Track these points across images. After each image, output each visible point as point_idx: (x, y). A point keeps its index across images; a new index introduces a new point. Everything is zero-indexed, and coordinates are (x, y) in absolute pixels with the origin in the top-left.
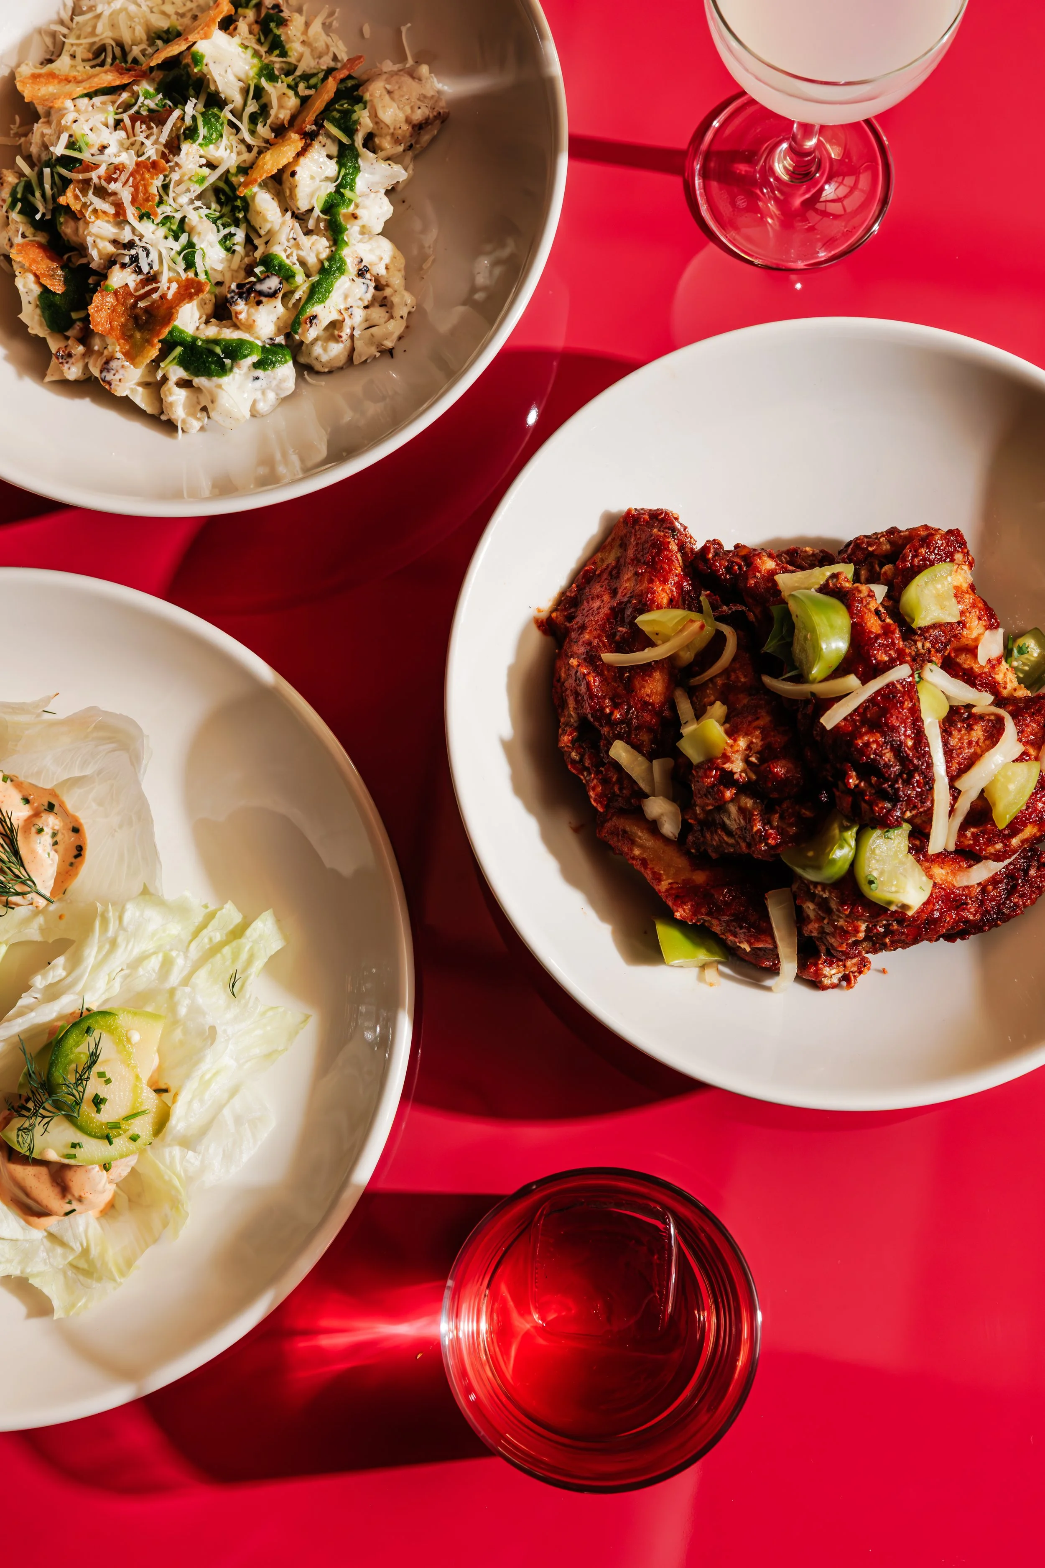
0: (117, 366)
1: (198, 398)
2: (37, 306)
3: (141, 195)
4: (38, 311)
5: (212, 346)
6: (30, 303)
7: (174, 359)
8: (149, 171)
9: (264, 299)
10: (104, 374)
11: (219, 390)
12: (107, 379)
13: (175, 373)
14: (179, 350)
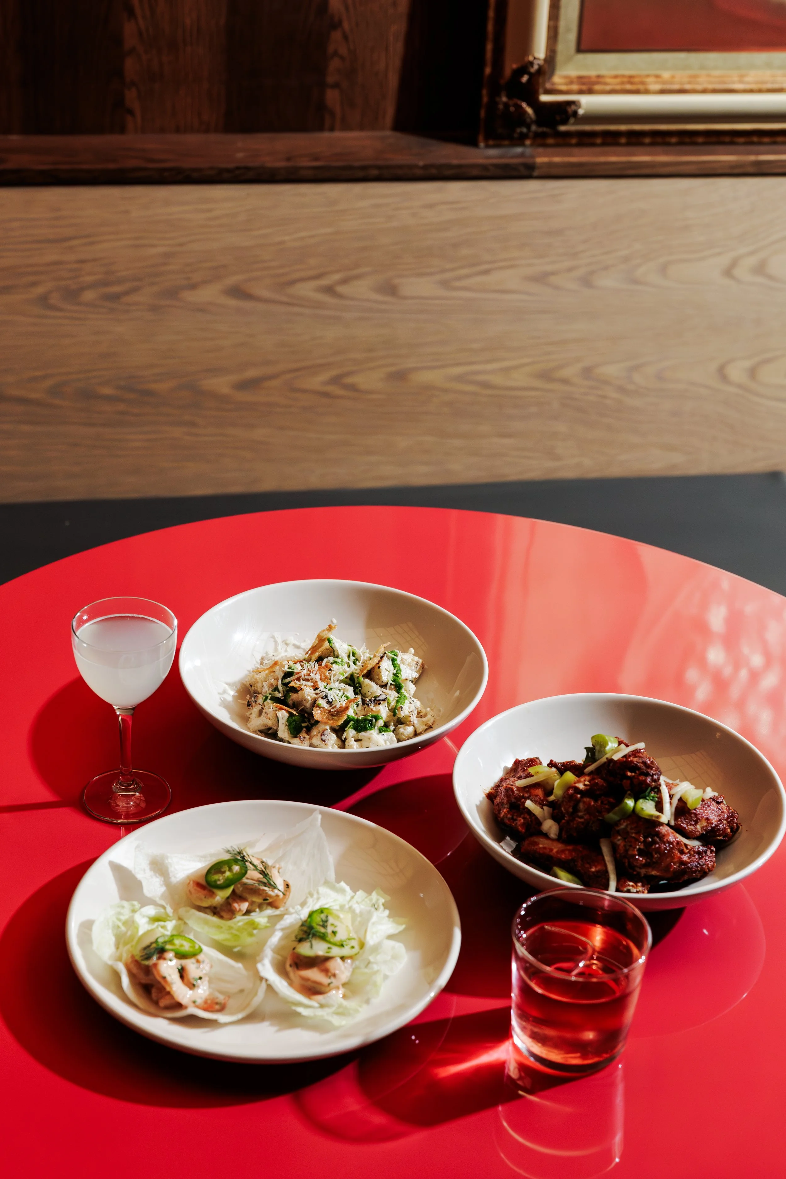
0: (327, 733)
1: (361, 743)
2: (286, 725)
3: (323, 677)
4: (287, 727)
5: (366, 717)
6: (283, 724)
7: (350, 726)
8: (324, 669)
9: (381, 702)
10: (322, 737)
11: (372, 735)
12: (324, 739)
13: (351, 733)
14: (352, 723)
